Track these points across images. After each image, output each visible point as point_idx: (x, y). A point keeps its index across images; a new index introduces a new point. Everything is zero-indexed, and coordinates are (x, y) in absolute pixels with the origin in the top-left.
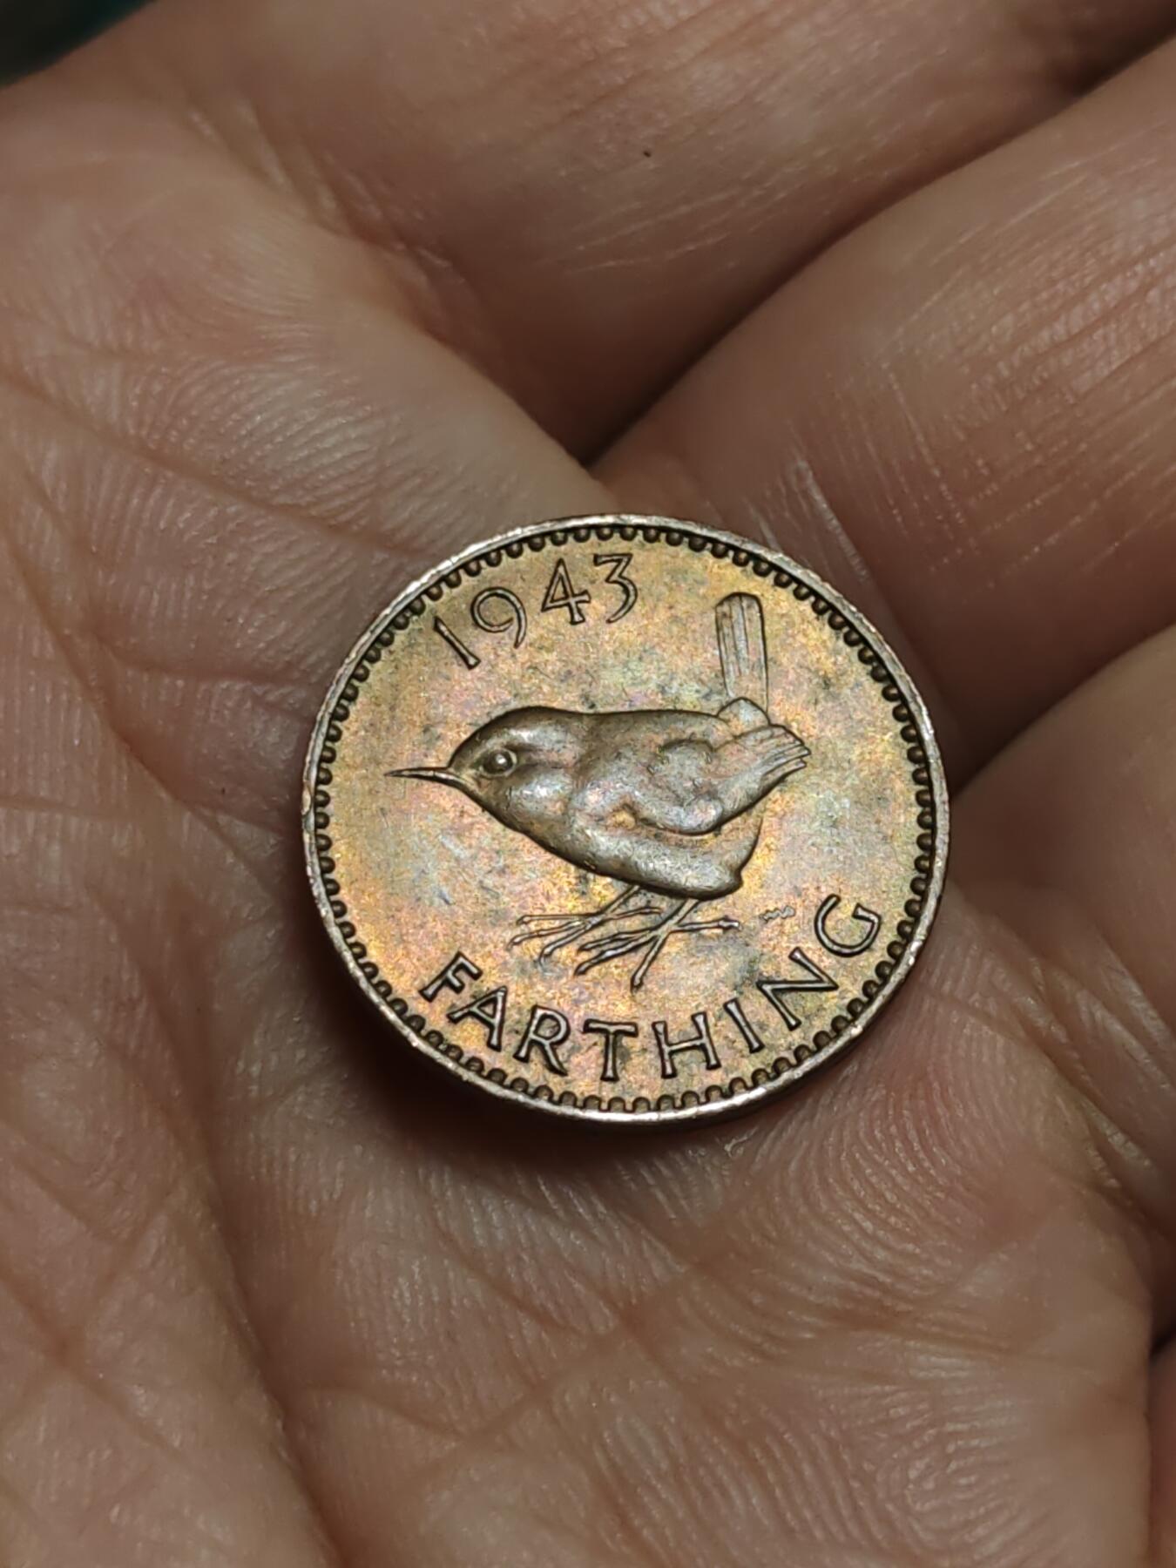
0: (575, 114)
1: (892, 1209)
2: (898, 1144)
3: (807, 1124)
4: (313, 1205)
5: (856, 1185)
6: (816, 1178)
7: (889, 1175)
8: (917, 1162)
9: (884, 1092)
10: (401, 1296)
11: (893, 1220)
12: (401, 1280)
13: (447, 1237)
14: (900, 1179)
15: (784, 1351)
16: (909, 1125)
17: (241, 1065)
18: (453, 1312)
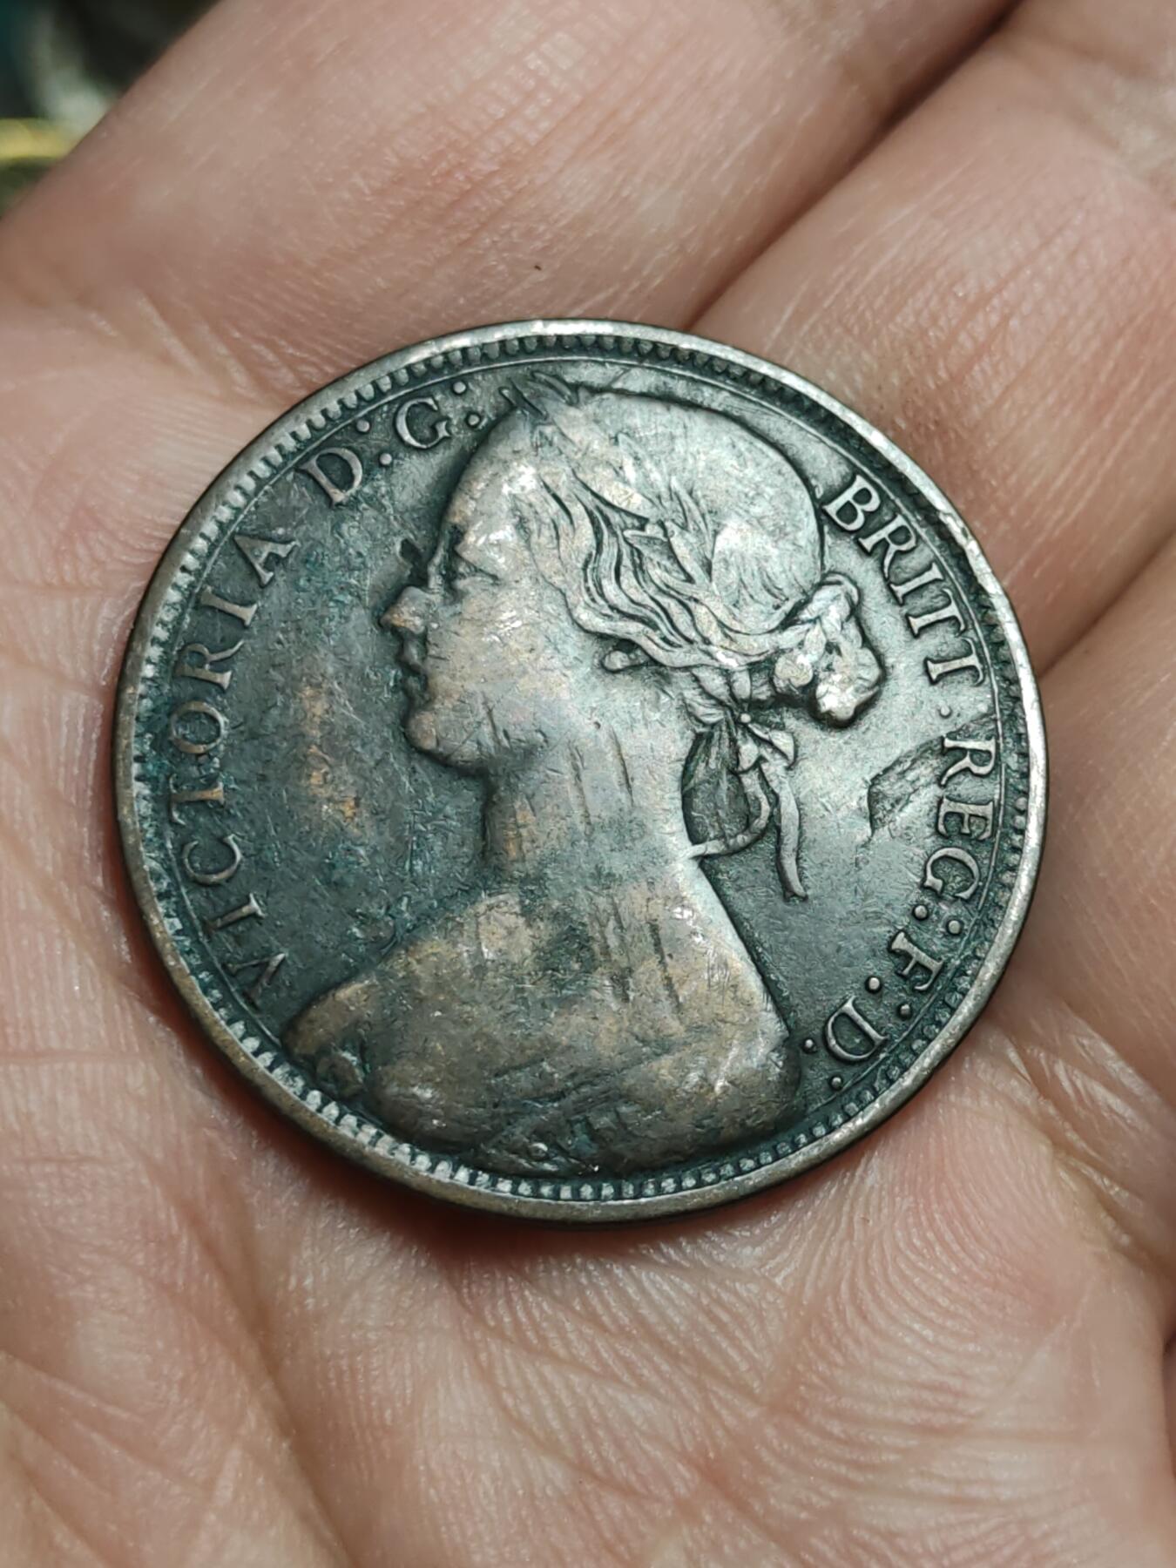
0: (464, 244)
1: (947, 1313)
2: (938, 1248)
3: (847, 1244)
4: (388, 1414)
5: (908, 1296)
6: (869, 1297)
7: (936, 1279)
8: (958, 1262)
9: (911, 1199)
10: (486, 1494)
11: (949, 1323)
12: (484, 1477)
13: (520, 1424)
14: (947, 1282)
15: (870, 1477)
16: (943, 1227)
17: (293, 1281)
18: (537, 1503)
